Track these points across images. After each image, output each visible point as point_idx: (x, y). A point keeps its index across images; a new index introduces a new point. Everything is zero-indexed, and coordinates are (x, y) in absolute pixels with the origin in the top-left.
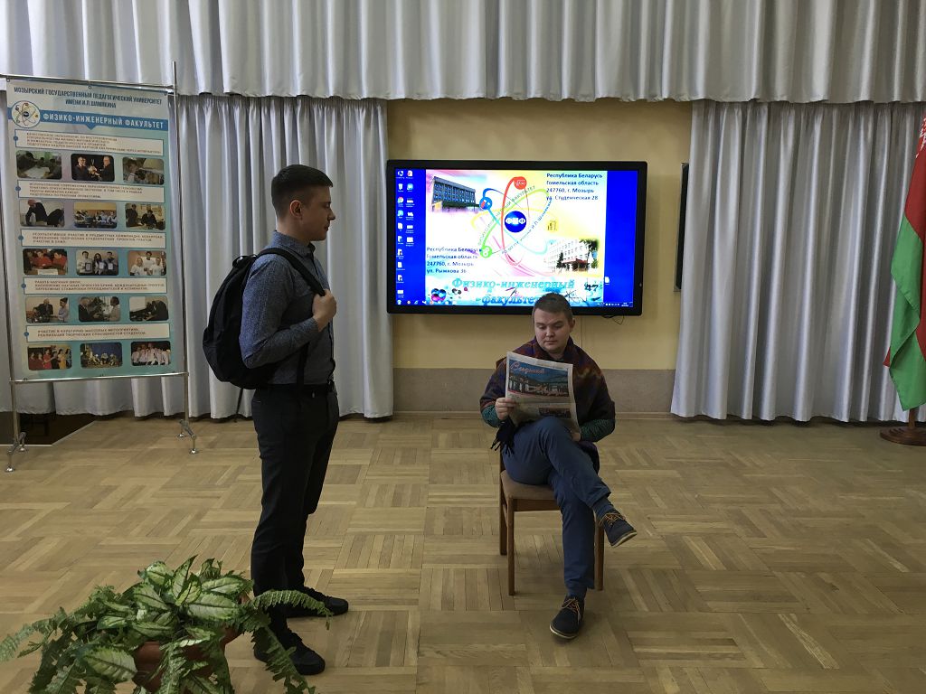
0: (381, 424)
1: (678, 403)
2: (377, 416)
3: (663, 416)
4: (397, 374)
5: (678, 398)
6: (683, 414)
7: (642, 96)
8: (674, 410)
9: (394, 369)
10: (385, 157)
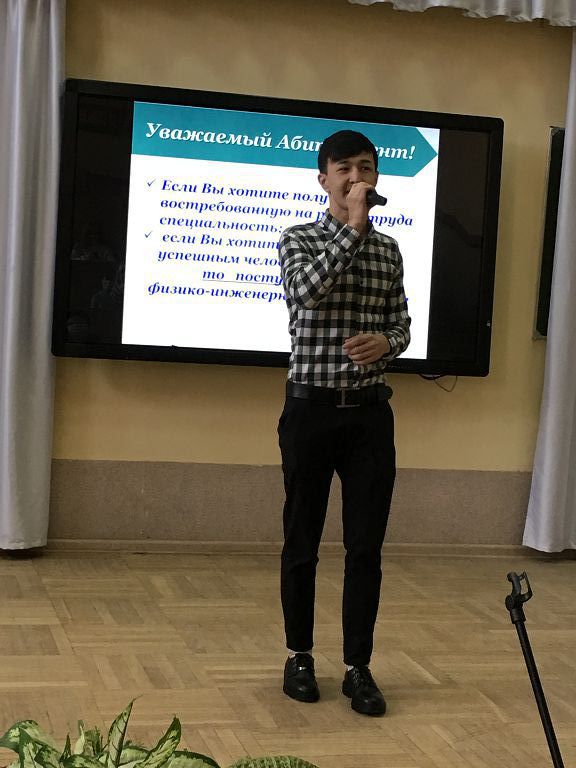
0: (29, 562)
1: (536, 529)
2: (21, 546)
3: (508, 552)
4: (57, 468)
5: (536, 521)
6: (544, 547)
7: (501, 11)
8: (529, 541)
9: (53, 460)
10: (60, 73)
